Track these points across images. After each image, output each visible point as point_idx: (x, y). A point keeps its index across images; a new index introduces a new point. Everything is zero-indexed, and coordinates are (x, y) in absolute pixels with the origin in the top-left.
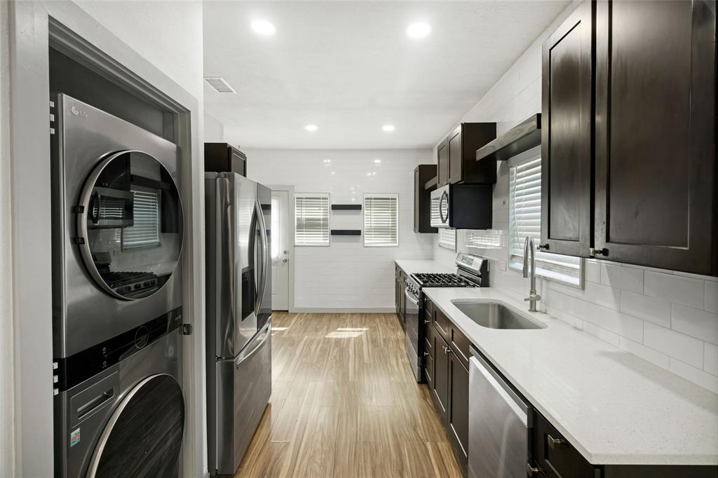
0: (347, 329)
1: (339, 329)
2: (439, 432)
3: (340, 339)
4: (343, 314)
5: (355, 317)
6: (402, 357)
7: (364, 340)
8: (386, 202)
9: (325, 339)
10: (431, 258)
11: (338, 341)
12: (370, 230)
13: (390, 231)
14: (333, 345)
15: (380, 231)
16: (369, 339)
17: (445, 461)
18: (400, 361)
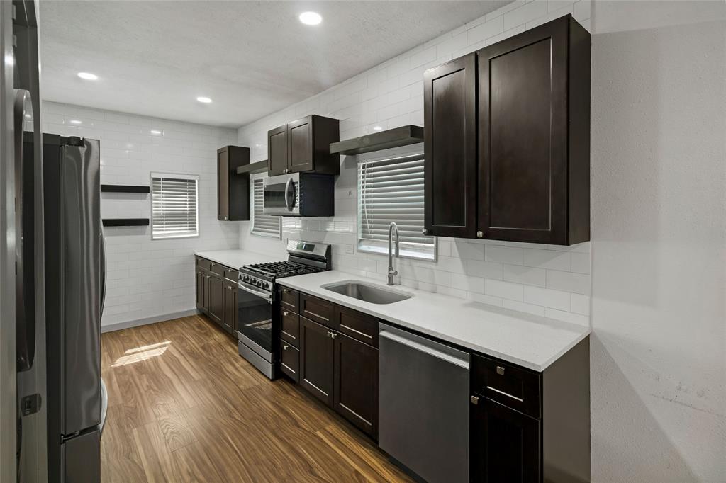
0: (143, 348)
1: (129, 351)
2: (320, 418)
3: (141, 363)
4: (122, 331)
5: (142, 331)
6: (236, 360)
7: (177, 355)
8: (182, 185)
9: (115, 369)
10: (237, 247)
11: (139, 367)
12: (160, 218)
13: (187, 219)
14: (135, 373)
15: (174, 219)
16: (182, 351)
17: (341, 440)
18: (237, 365)
